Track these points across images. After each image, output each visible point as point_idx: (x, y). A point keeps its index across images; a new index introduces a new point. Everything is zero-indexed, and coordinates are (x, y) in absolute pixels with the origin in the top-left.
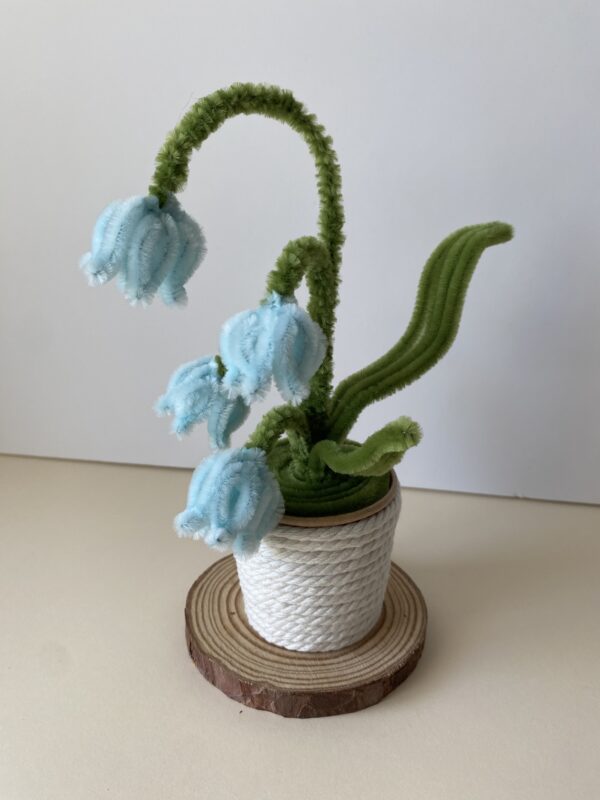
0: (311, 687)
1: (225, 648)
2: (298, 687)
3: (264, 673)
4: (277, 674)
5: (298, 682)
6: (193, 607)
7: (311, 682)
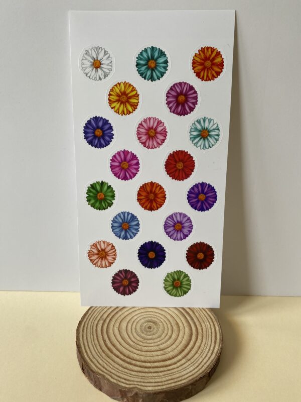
0: (164, 387)
1: (106, 366)
2: (156, 388)
3: (134, 381)
4: (142, 380)
5: (156, 384)
6: (81, 339)
7: (163, 383)
